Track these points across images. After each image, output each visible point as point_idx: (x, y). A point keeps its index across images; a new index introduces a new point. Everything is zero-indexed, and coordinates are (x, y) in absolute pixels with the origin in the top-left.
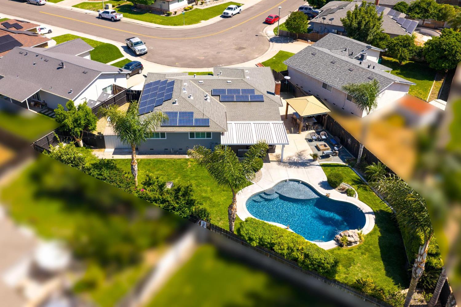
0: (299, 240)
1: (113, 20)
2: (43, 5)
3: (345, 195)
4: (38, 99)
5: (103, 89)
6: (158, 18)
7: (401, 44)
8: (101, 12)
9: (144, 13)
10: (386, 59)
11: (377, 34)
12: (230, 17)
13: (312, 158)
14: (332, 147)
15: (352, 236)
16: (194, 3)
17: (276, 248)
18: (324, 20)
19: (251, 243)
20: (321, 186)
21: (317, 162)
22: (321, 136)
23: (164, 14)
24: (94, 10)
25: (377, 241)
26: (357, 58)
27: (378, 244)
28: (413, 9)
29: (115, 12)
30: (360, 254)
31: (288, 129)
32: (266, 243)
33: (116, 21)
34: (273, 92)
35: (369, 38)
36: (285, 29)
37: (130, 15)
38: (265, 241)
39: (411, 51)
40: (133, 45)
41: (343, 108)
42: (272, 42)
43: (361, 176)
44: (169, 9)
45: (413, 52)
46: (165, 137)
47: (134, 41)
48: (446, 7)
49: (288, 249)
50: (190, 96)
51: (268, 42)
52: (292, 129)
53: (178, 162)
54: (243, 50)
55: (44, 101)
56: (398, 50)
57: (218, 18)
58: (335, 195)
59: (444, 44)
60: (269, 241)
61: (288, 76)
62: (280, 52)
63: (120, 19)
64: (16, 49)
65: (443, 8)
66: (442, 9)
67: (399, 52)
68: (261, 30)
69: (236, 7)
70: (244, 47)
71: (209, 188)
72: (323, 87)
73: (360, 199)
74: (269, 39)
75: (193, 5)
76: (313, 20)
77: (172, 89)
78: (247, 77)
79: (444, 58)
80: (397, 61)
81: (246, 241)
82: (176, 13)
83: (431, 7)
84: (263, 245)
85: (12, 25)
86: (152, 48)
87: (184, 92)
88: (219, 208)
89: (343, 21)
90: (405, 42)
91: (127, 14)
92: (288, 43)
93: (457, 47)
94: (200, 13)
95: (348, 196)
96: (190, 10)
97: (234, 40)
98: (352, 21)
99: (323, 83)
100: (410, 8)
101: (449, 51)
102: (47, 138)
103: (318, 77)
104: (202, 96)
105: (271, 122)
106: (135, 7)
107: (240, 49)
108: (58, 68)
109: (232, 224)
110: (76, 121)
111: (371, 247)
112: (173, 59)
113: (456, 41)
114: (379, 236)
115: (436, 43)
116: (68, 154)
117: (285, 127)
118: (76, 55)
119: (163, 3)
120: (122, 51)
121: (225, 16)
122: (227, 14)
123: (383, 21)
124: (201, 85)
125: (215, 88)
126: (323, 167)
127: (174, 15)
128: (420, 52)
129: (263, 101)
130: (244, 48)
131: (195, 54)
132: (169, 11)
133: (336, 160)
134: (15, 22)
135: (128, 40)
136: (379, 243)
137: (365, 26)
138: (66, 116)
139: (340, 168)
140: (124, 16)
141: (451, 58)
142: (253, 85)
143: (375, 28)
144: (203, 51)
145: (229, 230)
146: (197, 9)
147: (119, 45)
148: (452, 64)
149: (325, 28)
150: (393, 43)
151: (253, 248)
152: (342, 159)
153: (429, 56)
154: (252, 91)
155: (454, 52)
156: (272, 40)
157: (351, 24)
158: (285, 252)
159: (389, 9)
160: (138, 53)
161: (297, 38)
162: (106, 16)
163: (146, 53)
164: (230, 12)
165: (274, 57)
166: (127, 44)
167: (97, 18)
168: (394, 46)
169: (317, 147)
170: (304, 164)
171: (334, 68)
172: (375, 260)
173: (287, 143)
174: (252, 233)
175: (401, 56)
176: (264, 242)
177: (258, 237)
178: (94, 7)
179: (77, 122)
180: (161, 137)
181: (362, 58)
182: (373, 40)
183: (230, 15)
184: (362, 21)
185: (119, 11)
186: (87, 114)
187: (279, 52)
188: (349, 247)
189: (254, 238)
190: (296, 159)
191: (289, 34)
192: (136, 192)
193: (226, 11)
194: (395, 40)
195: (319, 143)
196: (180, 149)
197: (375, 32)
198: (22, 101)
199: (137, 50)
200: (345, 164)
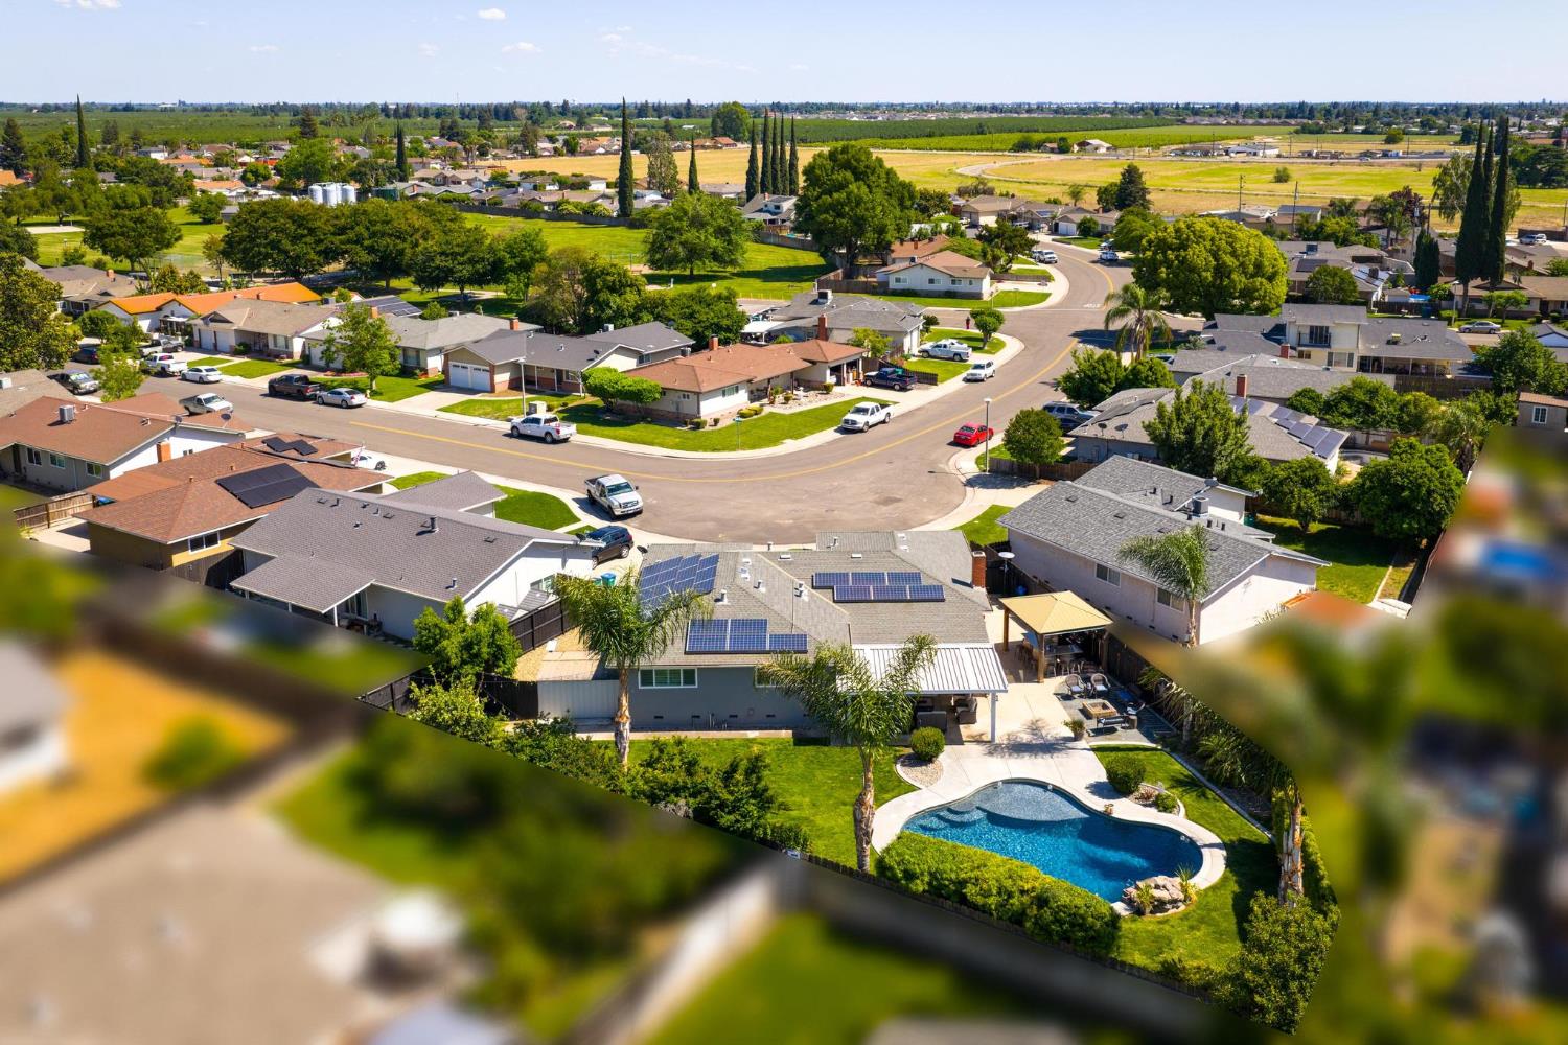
0: (1025, 874)
1: (549, 439)
2: (359, 406)
3: (1153, 810)
4: (359, 614)
5: (533, 584)
6: (669, 435)
7: (1296, 478)
8: (517, 420)
9: (633, 424)
10: (1269, 522)
11: (1237, 458)
12: (861, 431)
13: (1069, 733)
14: (1121, 707)
15: (1164, 887)
16: (766, 401)
17: (970, 891)
18: (1105, 430)
19: (911, 885)
20: (1093, 793)
21: (1082, 744)
22: (1092, 685)
23: (685, 424)
24: (497, 418)
25: (1230, 901)
26: (1183, 510)
27: (1231, 907)
28: (1336, 406)
29: (555, 419)
30: (1186, 928)
31: (1011, 673)
32: (947, 883)
33: (555, 442)
34: (969, 581)
35: (1217, 468)
36: (1006, 456)
37: (596, 428)
38: (944, 875)
39: (1324, 496)
40: (607, 491)
41: (1151, 627)
42: (972, 486)
43: (1194, 771)
44: (699, 413)
45: (1328, 498)
46: (694, 683)
47: (608, 481)
48: (1416, 399)
49: (999, 893)
50: (759, 583)
51: (961, 487)
52: (1021, 672)
53: (728, 745)
54: (895, 505)
55: (375, 615)
56: (1292, 492)
57: (830, 434)
58: (1127, 810)
59: (1397, 474)
60: (953, 876)
61: (1010, 551)
62: (993, 507)
63: (567, 439)
64: (306, 494)
65: (1409, 402)
66: (1406, 404)
67: (1293, 497)
68: (944, 461)
69: (877, 407)
70: (898, 497)
71: (807, 800)
72: (1098, 576)
73: (1189, 817)
74: (964, 480)
75: (762, 405)
76: (1078, 431)
77: (713, 572)
78: (903, 547)
79: (1404, 508)
80: (1295, 523)
81: (898, 880)
82: (716, 422)
83: (1381, 399)
84: (942, 887)
85: (289, 444)
86: (655, 501)
87: (743, 575)
88: (832, 841)
89: (1148, 427)
90: (1307, 474)
91: (587, 426)
92: (1014, 488)
93: (1430, 480)
94: (781, 423)
95: (1160, 811)
96: (755, 417)
97: (873, 482)
98: (1169, 427)
99: (1098, 565)
100: (1327, 403)
101: (1412, 491)
102: (392, 689)
103: (1082, 551)
104: (788, 588)
105: (962, 646)
106: (609, 409)
107: (888, 501)
108: (419, 534)
109: (864, 850)
110: (467, 646)
111: (1214, 914)
112: (710, 525)
113: (1425, 465)
114: (1233, 892)
115: (1379, 471)
116: (456, 708)
117: (1004, 668)
118: (462, 510)
119: (684, 397)
120: (575, 509)
121: (849, 429)
122: (854, 423)
123: (1249, 428)
124: (784, 563)
125: (823, 569)
126: (1099, 754)
127: (711, 429)
128: (1348, 500)
129: (943, 600)
130: (899, 500)
131: (769, 514)
132: (700, 417)
133: (1134, 738)
134: (298, 438)
135: (593, 481)
136: (1234, 905)
137: (1204, 439)
138: (447, 631)
139: (1141, 755)
140: (579, 432)
141: (1422, 508)
142: (916, 563)
143: (1229, 442)
144: (790, 506)
145: (856, 868)
146: (772, 415)
147: (568, 497)
148: (1428, 522)
149: (1108, 451)
150: (1277, 476)
151: (915, 896)
152: (1149, 736)
153: (1367, 503)
154: (915, 577)
155: (1424, 491)
156: (971, 483)
157: (1167, 434)
158: (992, 901)
159: (1276, 406)
160: (618, 512)
161: (1038, 476)
162: (530, 429)
163: (639, 512)
164: (861, 419)
165: (978, 518)
166: (589, 491)
167: (506, 435)
168: (1281, 483)
169: (1084, 711)
170: (1049, 748)
171: (1123, 529)
172: (1221, 941)
173: (1002, 688)
174: (912, 860)
175: (1299, 507)
176: (942, 878)
177: (926, 868)
178: (499, 409)
179: (472, 649)
180: (685, 683)
181: (1196, 509)
182: (1229, 471)
183: (861, 426)
184: (1195, 428)
185: (564, 419)
186: (497, 630)
187: (990, 508)
188: (1159, 915)
189: (918, 870)
190: (1025, 737)
191: (1015, 466)
192: (629, 781)
193: (850, 416)
194: (1282, 470)
195: (1088, 703)
196: (731, 716)
197: (1231, 453)
198: (325, 608)
199: (616, 503)
200: (1154, 746)
